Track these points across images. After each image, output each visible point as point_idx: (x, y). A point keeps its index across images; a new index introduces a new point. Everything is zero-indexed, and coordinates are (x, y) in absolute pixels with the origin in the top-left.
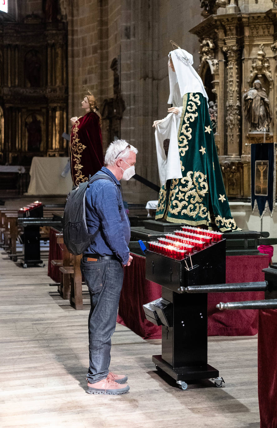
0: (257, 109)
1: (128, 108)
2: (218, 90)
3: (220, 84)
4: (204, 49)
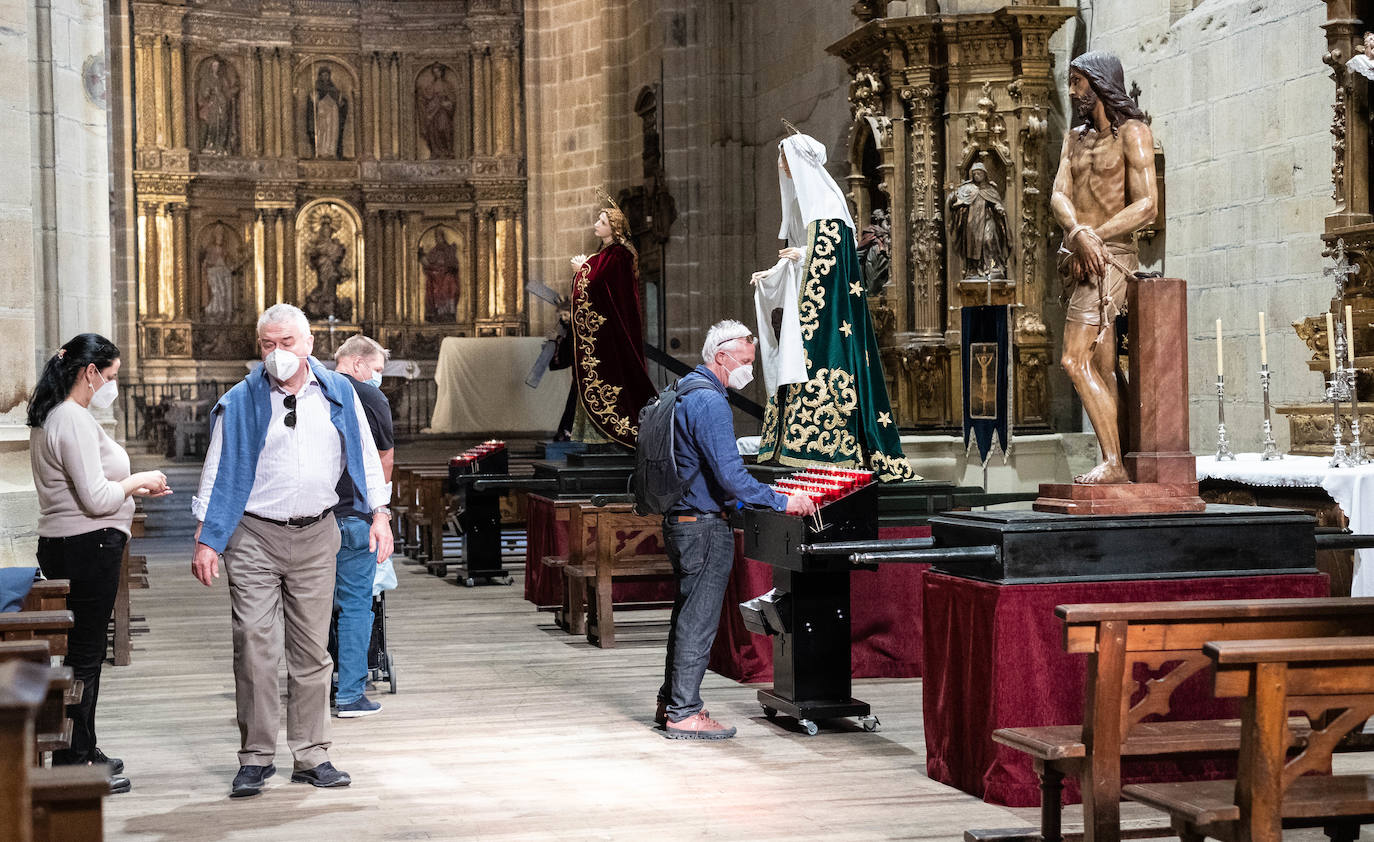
0: (977, 228)
1: (684, 214)
2: (891, 186)
3: (897, 171)
4: (861, 92)
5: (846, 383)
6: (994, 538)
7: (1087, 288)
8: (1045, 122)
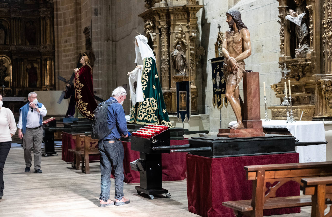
0: (179, 62)
1: (97, 59)
2: (156, 51)
3: (157, 47)
4: (147, 27)
5: (154, 102)
6: (210, 144)
7: (232, 75)
8: (196, 34)
